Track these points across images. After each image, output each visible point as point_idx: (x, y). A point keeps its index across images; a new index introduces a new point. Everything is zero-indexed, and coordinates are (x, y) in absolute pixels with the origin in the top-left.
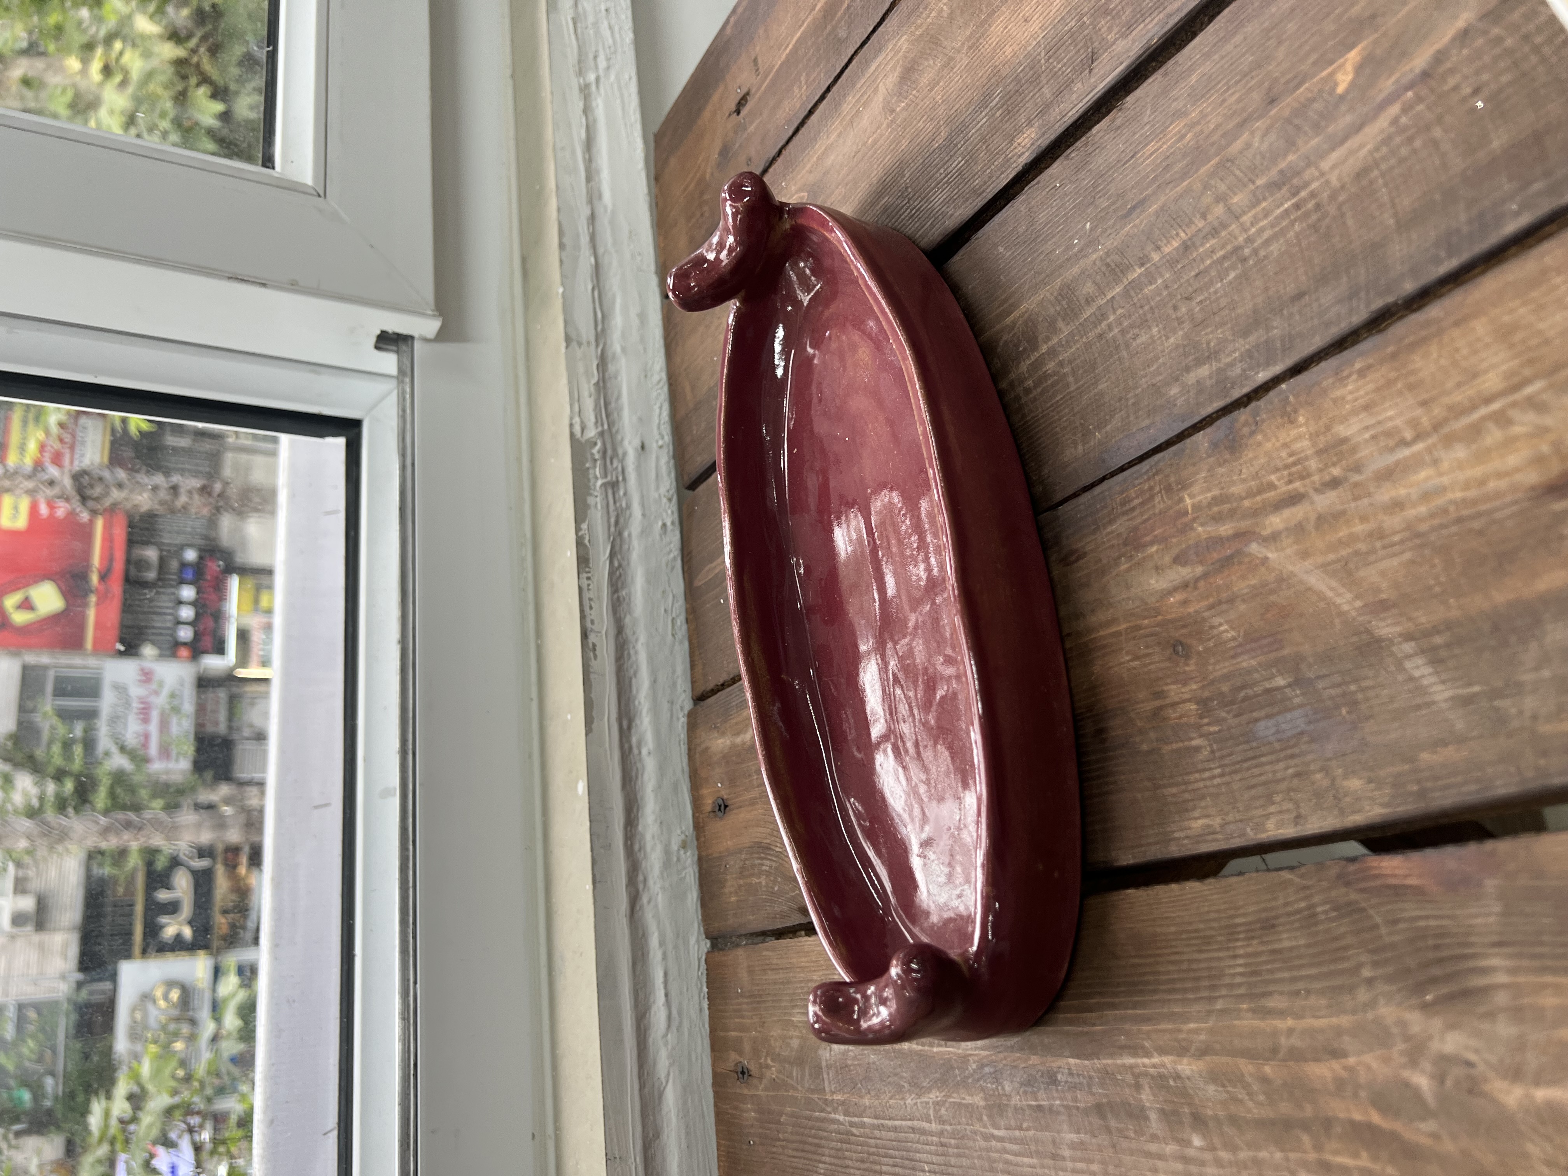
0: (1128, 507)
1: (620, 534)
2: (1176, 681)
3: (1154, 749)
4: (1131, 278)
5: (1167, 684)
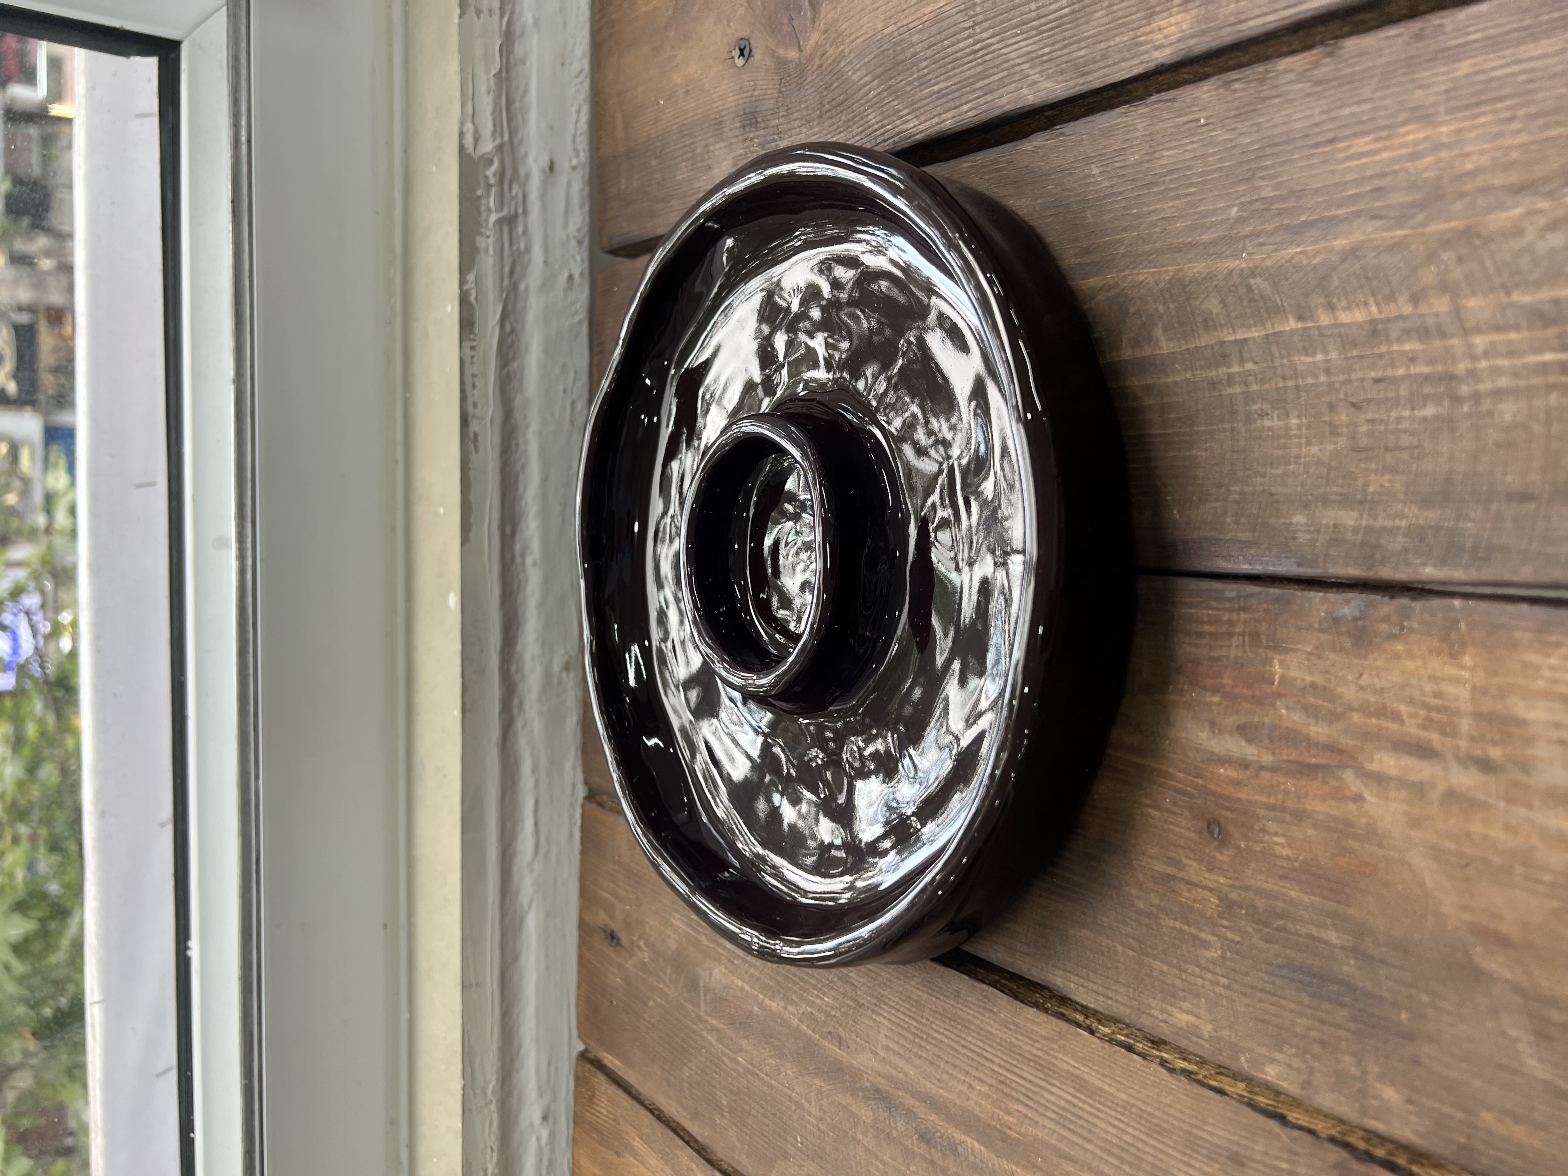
0: (1194, 628)
1: (515, 287)
2: (1200, 861)
3: (1151, 913)
4: (1278, 328)
5: (1188, 858)
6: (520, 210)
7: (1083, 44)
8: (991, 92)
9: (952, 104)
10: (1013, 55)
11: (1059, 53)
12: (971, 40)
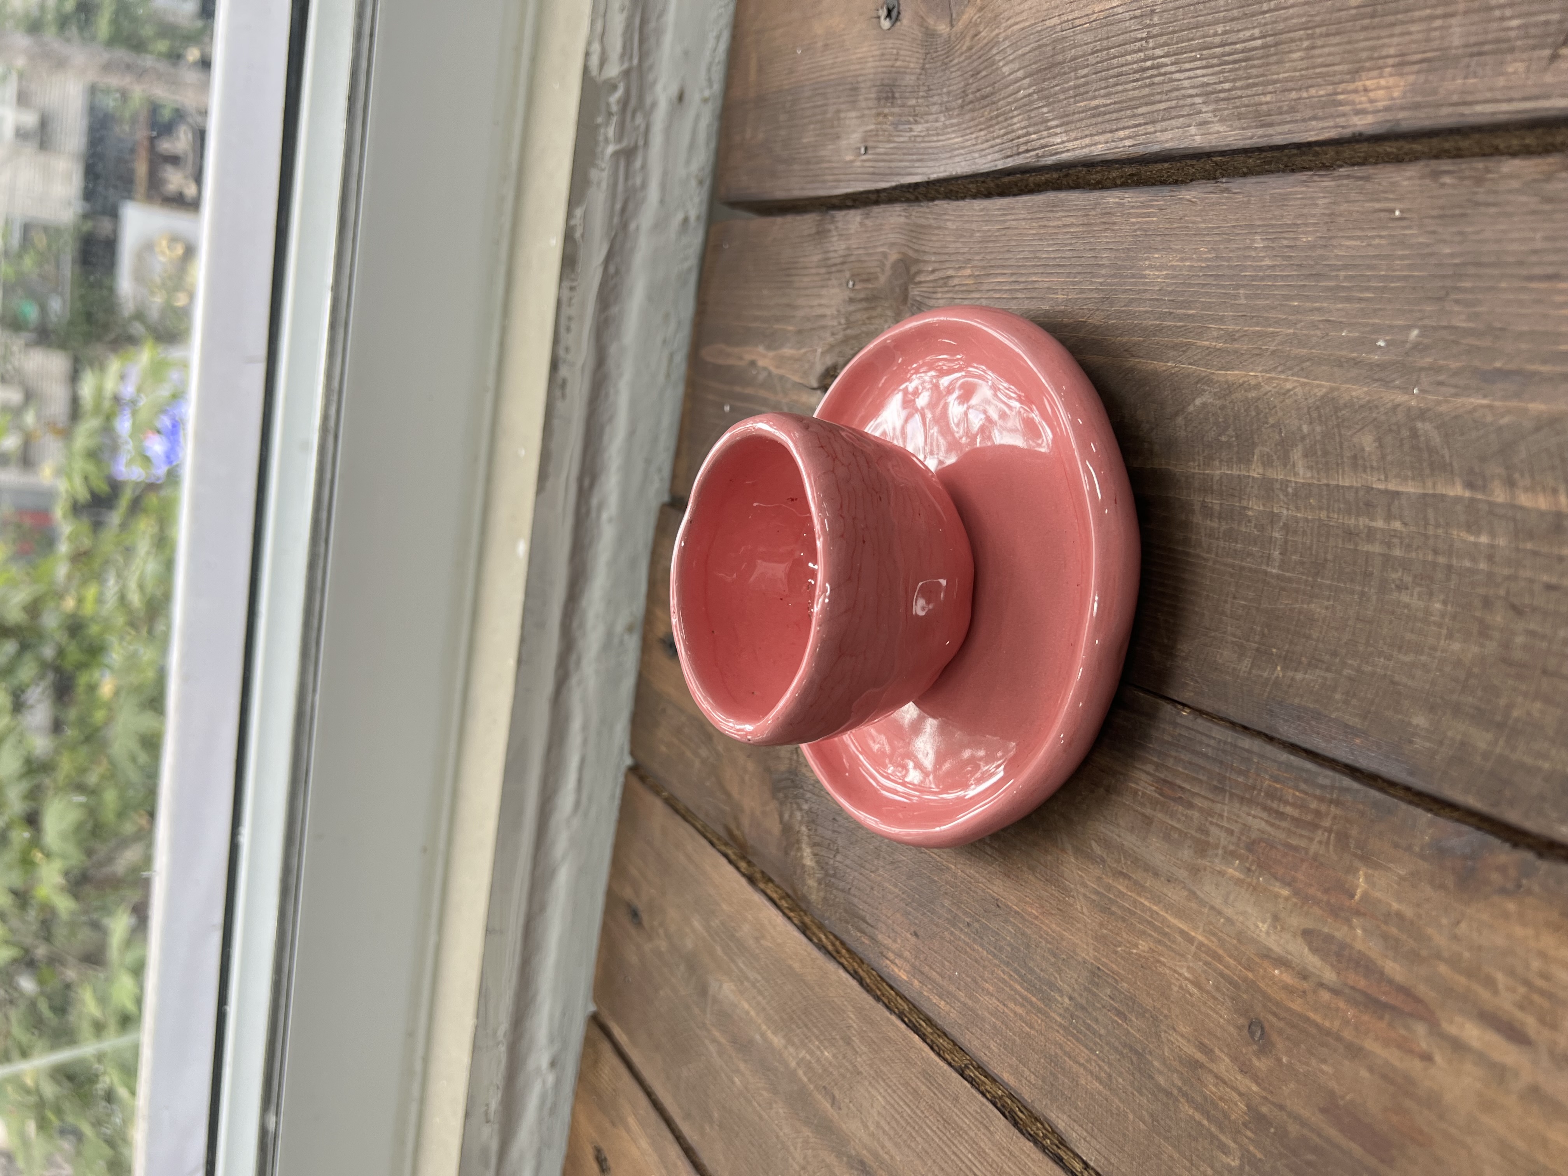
0: (1275, 805)
1: (624, 225)
2: (1234, 1059)
3: (1172, 1094)
4: (1441, 489)
5: (1221, 1050)
6: (641, 143)
7: (1270, 88)
8: (1153, 122)
9: (1108, 126)
10: (1186, 83)
11: (1239, 93)
12: (1142, 55)
